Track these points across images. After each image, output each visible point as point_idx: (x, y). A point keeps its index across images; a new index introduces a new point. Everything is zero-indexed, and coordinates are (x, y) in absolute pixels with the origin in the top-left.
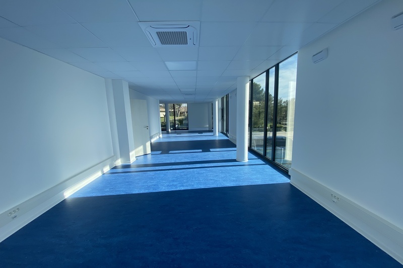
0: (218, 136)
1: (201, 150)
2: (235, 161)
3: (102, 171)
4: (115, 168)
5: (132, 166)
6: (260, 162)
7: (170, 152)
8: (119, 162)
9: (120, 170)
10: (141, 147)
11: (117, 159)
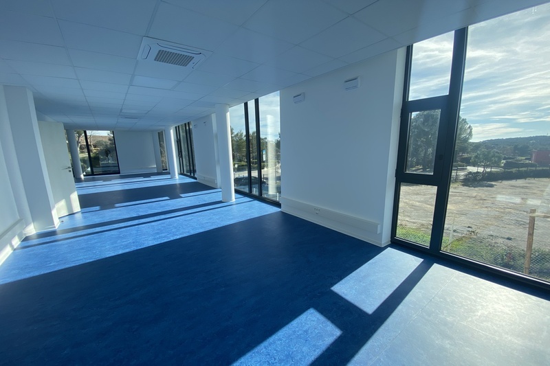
0: (178, 179)
1: (167, 198)
2: (221, 202)
3: (12, 246)
4: (26, 239)
5: (58, 232)
6: (247, 199)
7: (117, 205)
8: (32, 230)
9: (35, 241)
10: (63, 203)
11: (27, 224)
